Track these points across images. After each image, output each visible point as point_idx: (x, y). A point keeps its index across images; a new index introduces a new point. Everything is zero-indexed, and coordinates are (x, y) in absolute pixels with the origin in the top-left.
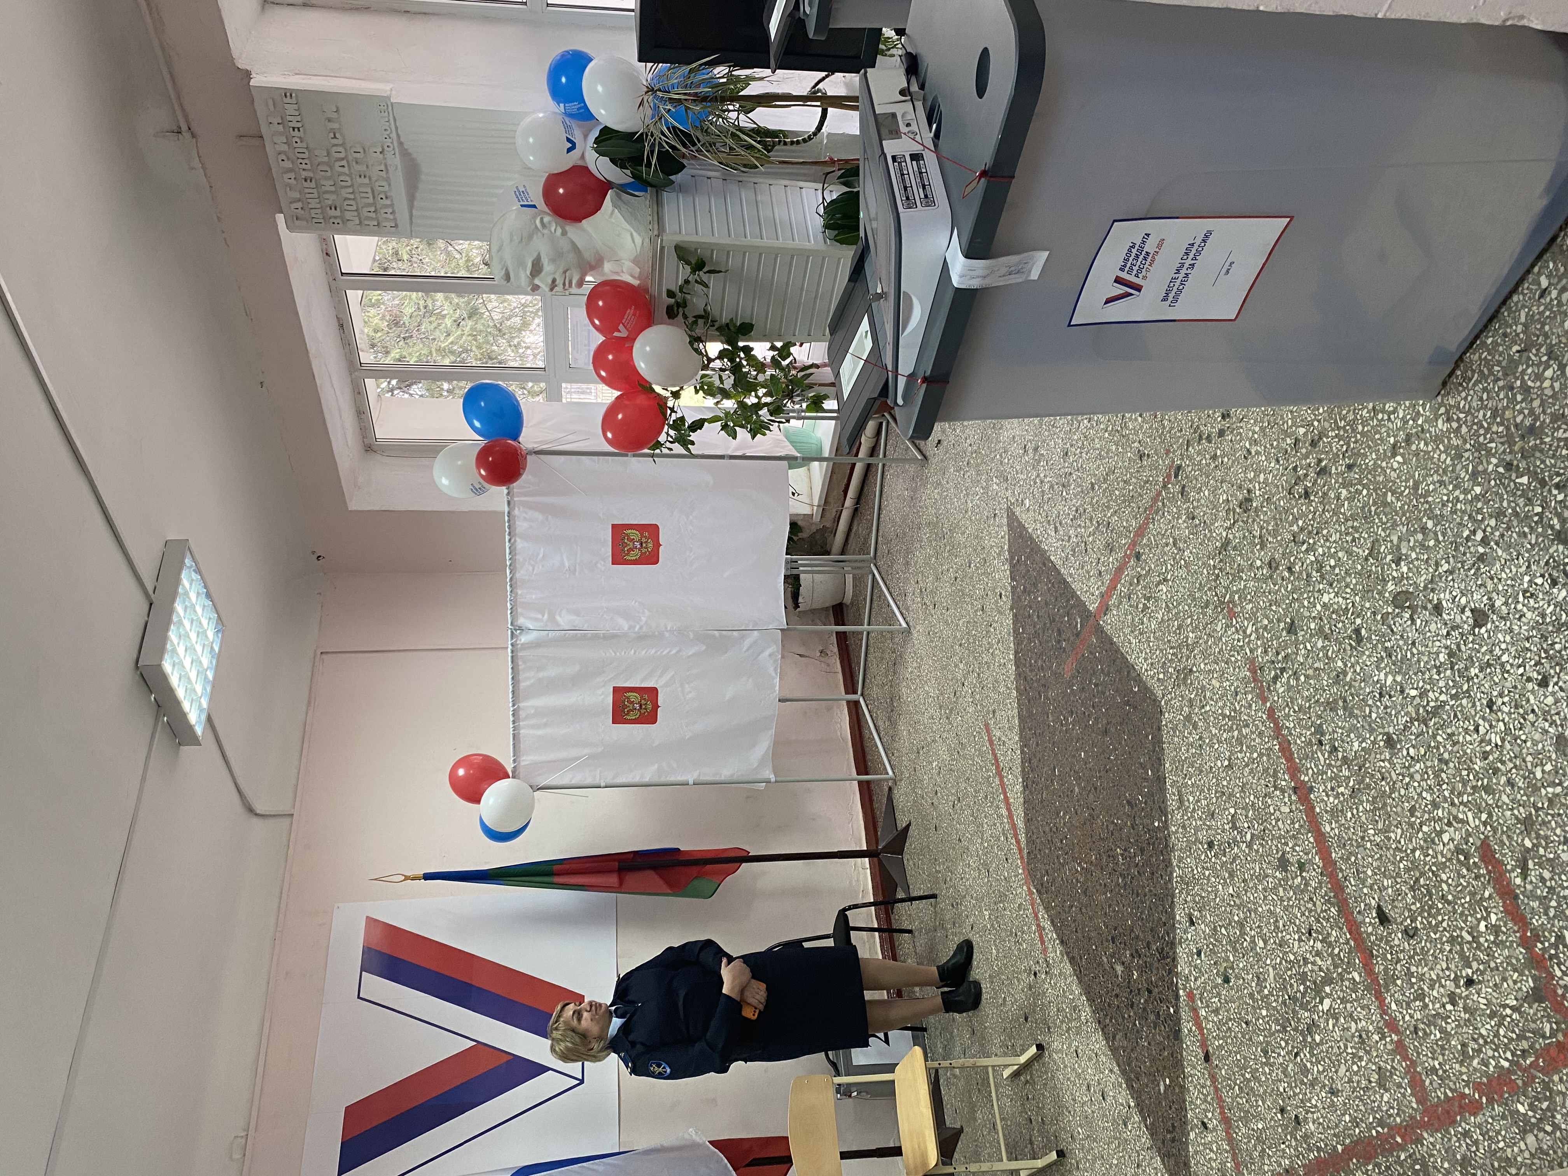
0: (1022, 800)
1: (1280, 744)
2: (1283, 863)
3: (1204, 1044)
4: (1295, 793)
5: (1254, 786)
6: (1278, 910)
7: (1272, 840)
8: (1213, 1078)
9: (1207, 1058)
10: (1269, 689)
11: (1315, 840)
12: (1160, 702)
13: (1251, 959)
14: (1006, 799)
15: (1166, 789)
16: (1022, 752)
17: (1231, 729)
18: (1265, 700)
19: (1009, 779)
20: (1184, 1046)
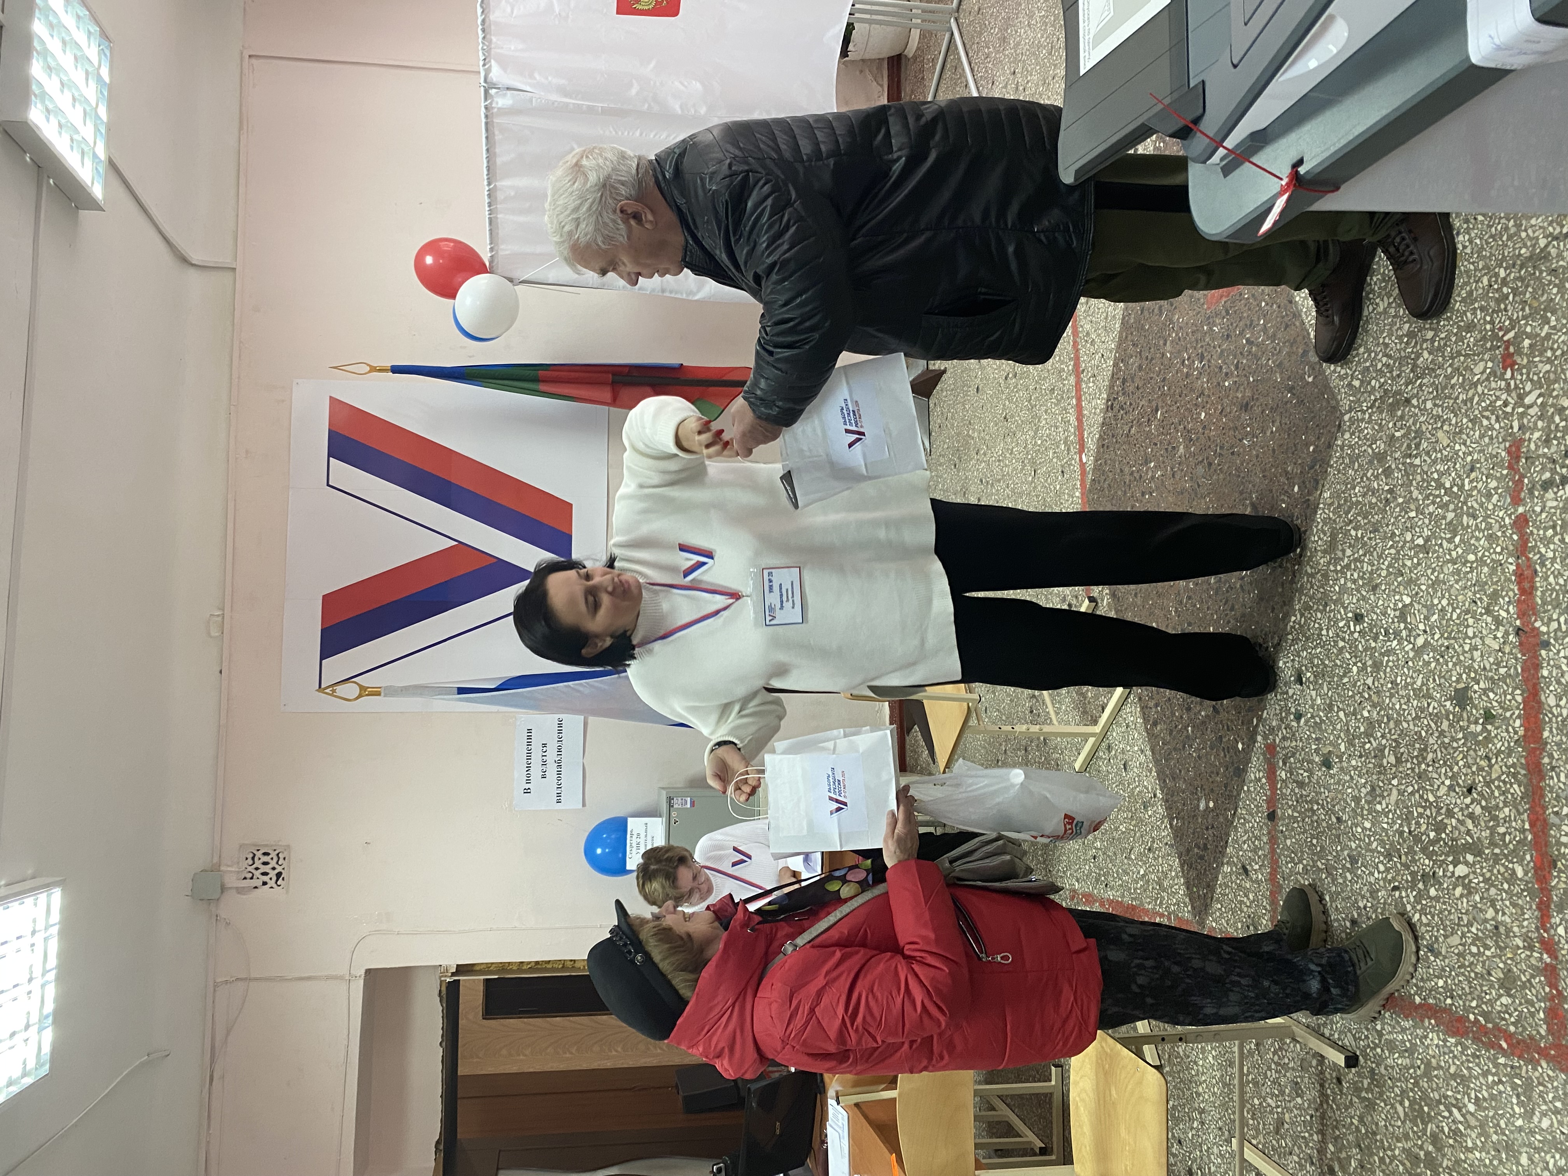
0: (1101, 420)
1: (1518, 565)
2: (1462, 698)
3: (1272, 801)
4: (1517, 634)
5: (1453, 591)
6: (1431, 741)
7: (1455, 665)
8: (1273, 840)
9: (1272, 816)
10: (1531, 492)
11: (1524, 701)
12: (1343, 415)
13: (1371, 765)
14: (1079, 408)
15: (1313, 520)
16: (1115, 365)
17: (1444, 506)
18: (1517, 501)
19: (1089, 387)
20: (1245, 788)
